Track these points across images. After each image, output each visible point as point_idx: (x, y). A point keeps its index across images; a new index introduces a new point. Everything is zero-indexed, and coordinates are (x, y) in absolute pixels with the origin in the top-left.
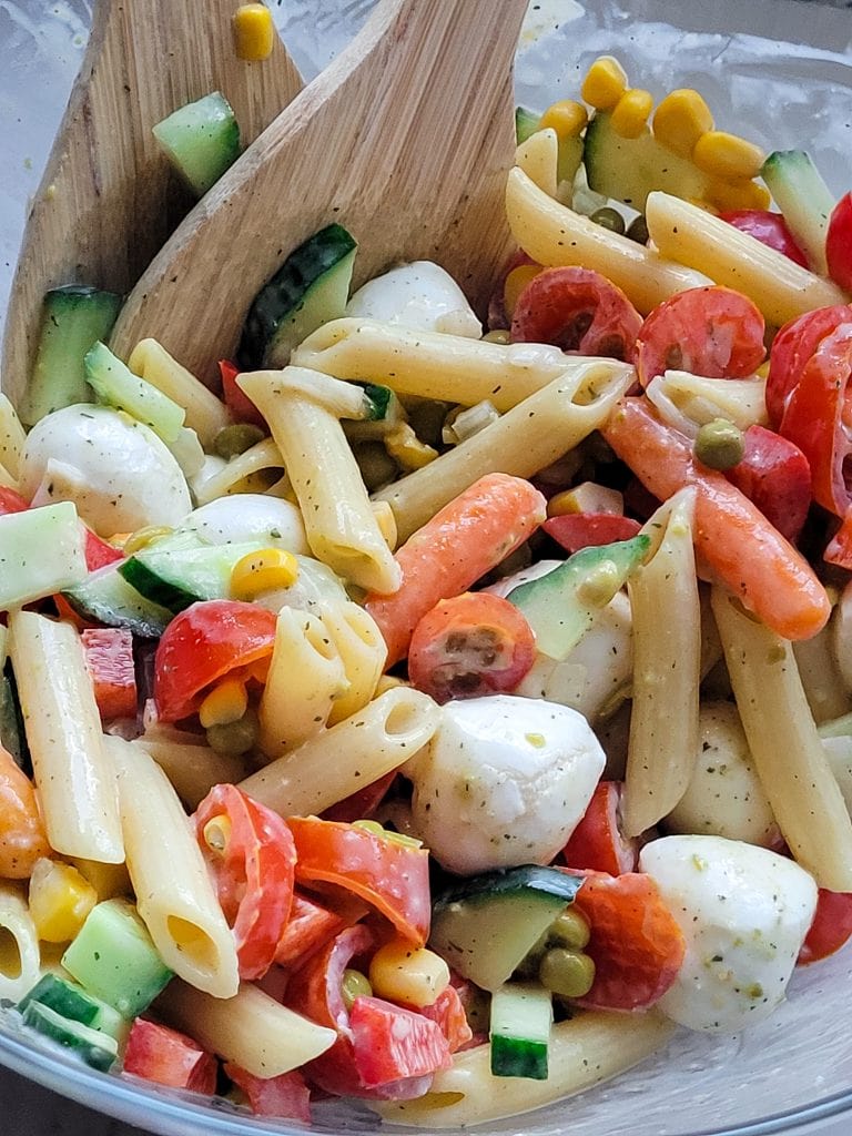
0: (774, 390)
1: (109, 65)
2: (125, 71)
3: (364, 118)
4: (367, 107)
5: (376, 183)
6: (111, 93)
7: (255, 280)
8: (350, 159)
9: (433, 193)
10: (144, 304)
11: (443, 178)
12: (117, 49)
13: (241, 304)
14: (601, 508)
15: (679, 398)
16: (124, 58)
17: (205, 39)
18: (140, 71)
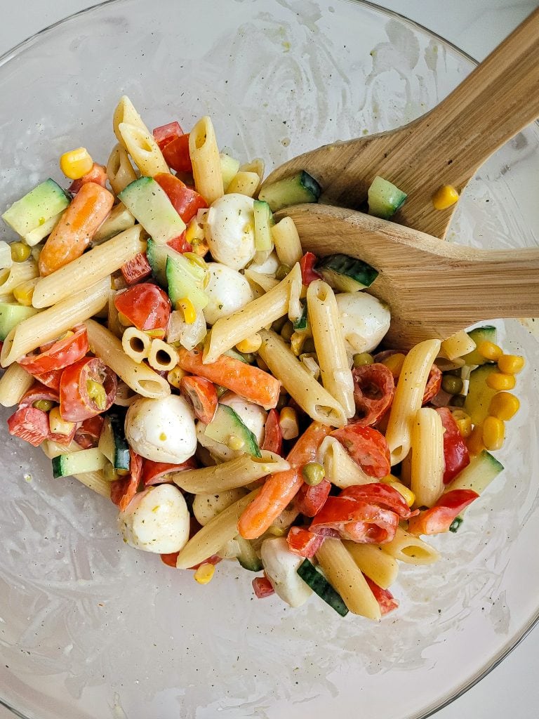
0: (352, 490)
1: (388, 143)
2: (391, 151)
3: (415, 266)
4: (420, 265)
5: (400, 283)
6: (379, 150)
7: (346, 250)
8: (399, 267)
9: (412, 309)
10: (306, 211)
11: (420, 310)
12: (396, 142)
13: (337, 249)
14: (287, 430)
15: (330, 450)
16: (394, 148)
17: (427, 178)
18: (395, 157)
